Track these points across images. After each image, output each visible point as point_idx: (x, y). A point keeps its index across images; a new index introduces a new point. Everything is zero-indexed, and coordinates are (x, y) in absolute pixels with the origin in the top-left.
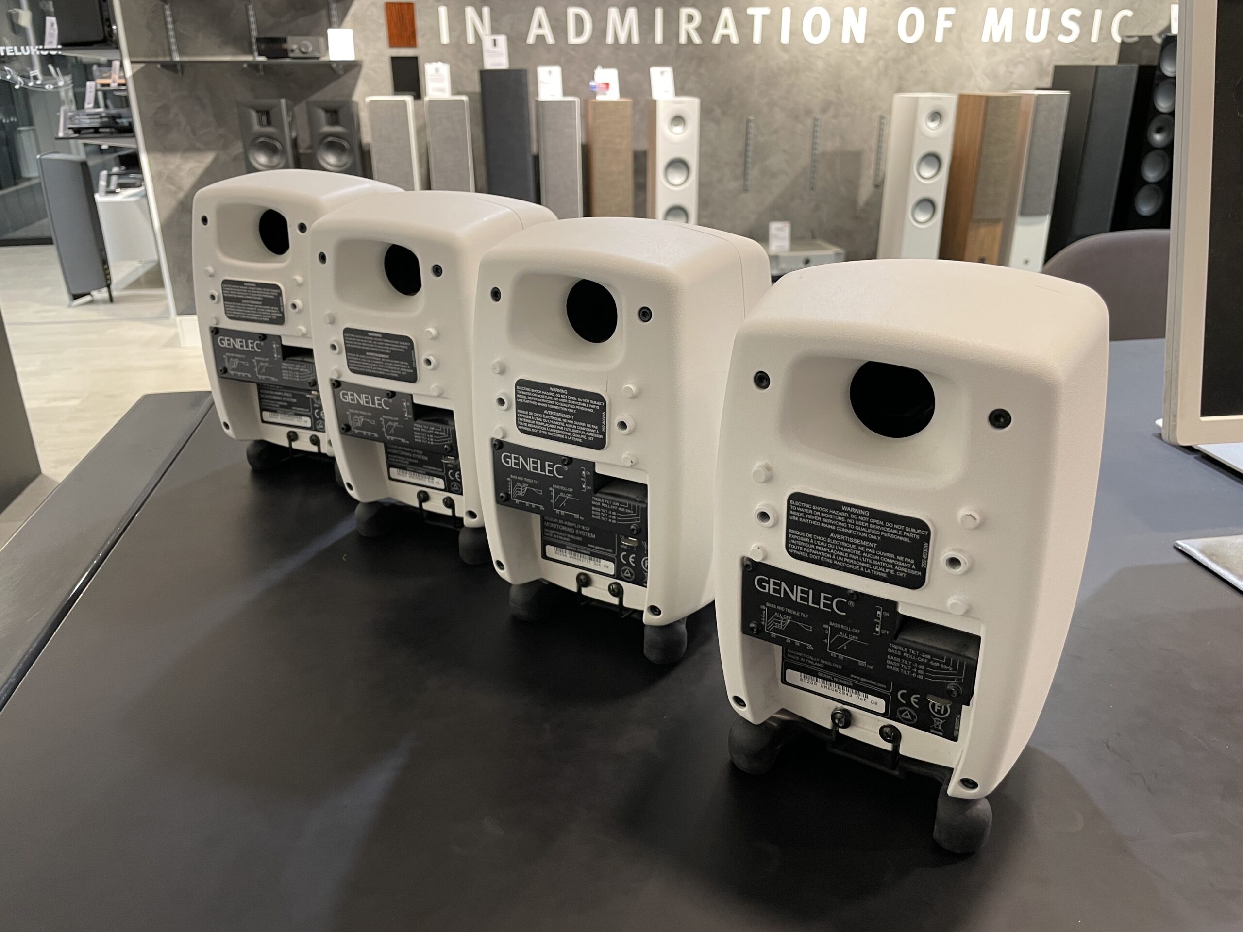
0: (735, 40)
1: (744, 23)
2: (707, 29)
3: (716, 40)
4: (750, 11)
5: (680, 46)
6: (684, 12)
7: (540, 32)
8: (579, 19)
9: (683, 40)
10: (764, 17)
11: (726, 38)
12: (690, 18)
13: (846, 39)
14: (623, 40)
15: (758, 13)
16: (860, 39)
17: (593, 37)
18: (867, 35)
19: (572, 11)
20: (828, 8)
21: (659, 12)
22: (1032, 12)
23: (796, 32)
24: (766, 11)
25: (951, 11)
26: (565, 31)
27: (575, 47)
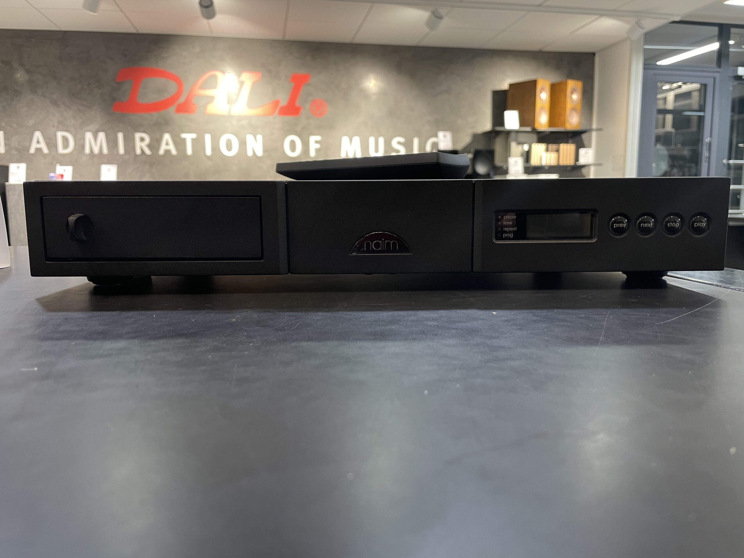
0: (174, 152)
1: (180, 144)
2: (154, 145)
3: (161, 152)
4: (183, 136)
5: (136, 156)
6: (138, 136)
7: (38, 146)
8: (65, 140)
9: (138, 152)
10: (193, 140)
11: (168, 152)
12: (142, 139)
13: (250, 153)
14: (96, 151)
15: (189, 137)
16: (260, 153)
17: (75, 149)
18: (265, 151)
19: (60, 134)
20: (236, 135)
21: (120, 136)
22: (372, 140)
23: (215, 148)
24: (194, 136)
25: (318, 138)
26: (56, 146)
27: (63, 155)
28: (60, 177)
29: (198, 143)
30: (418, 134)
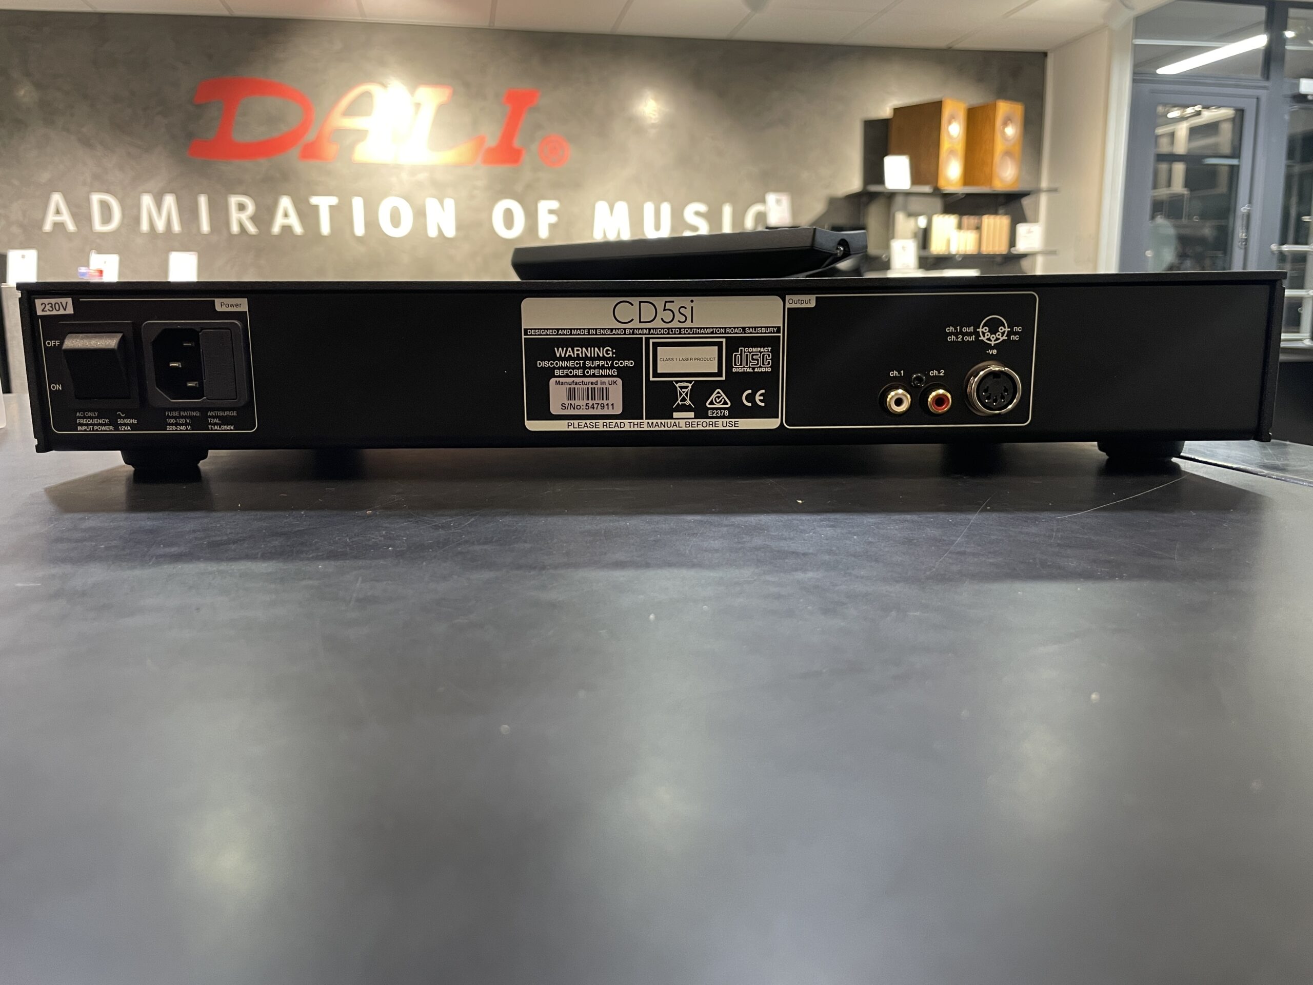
0: (298, 229)
1: (308, 214)
2: (264, 216)
3: (276, 229)
4: (314, 200)
5: (231, 236)
6: (234, 200)
7: (58, 219)
8: (105, 208)
9: (235, 229)
10: (332, 208)
11: (287, 229)
12: (241, 207)
13: (432, 233)
14: (160, 226)
15: (324, 203)
16: (450, 232)
17: (122, 224)
18: (459, 228)
19: (96, 198)
20: (407, 198)
21: (203, 201)
22: (649, 208)
23: (372, 223)
24: (334, 201)
25: (554, 204)
26: (89, 219)
27: (102, 235)
28: (97, 274)
29: (341, 213)
30: (731, 198)
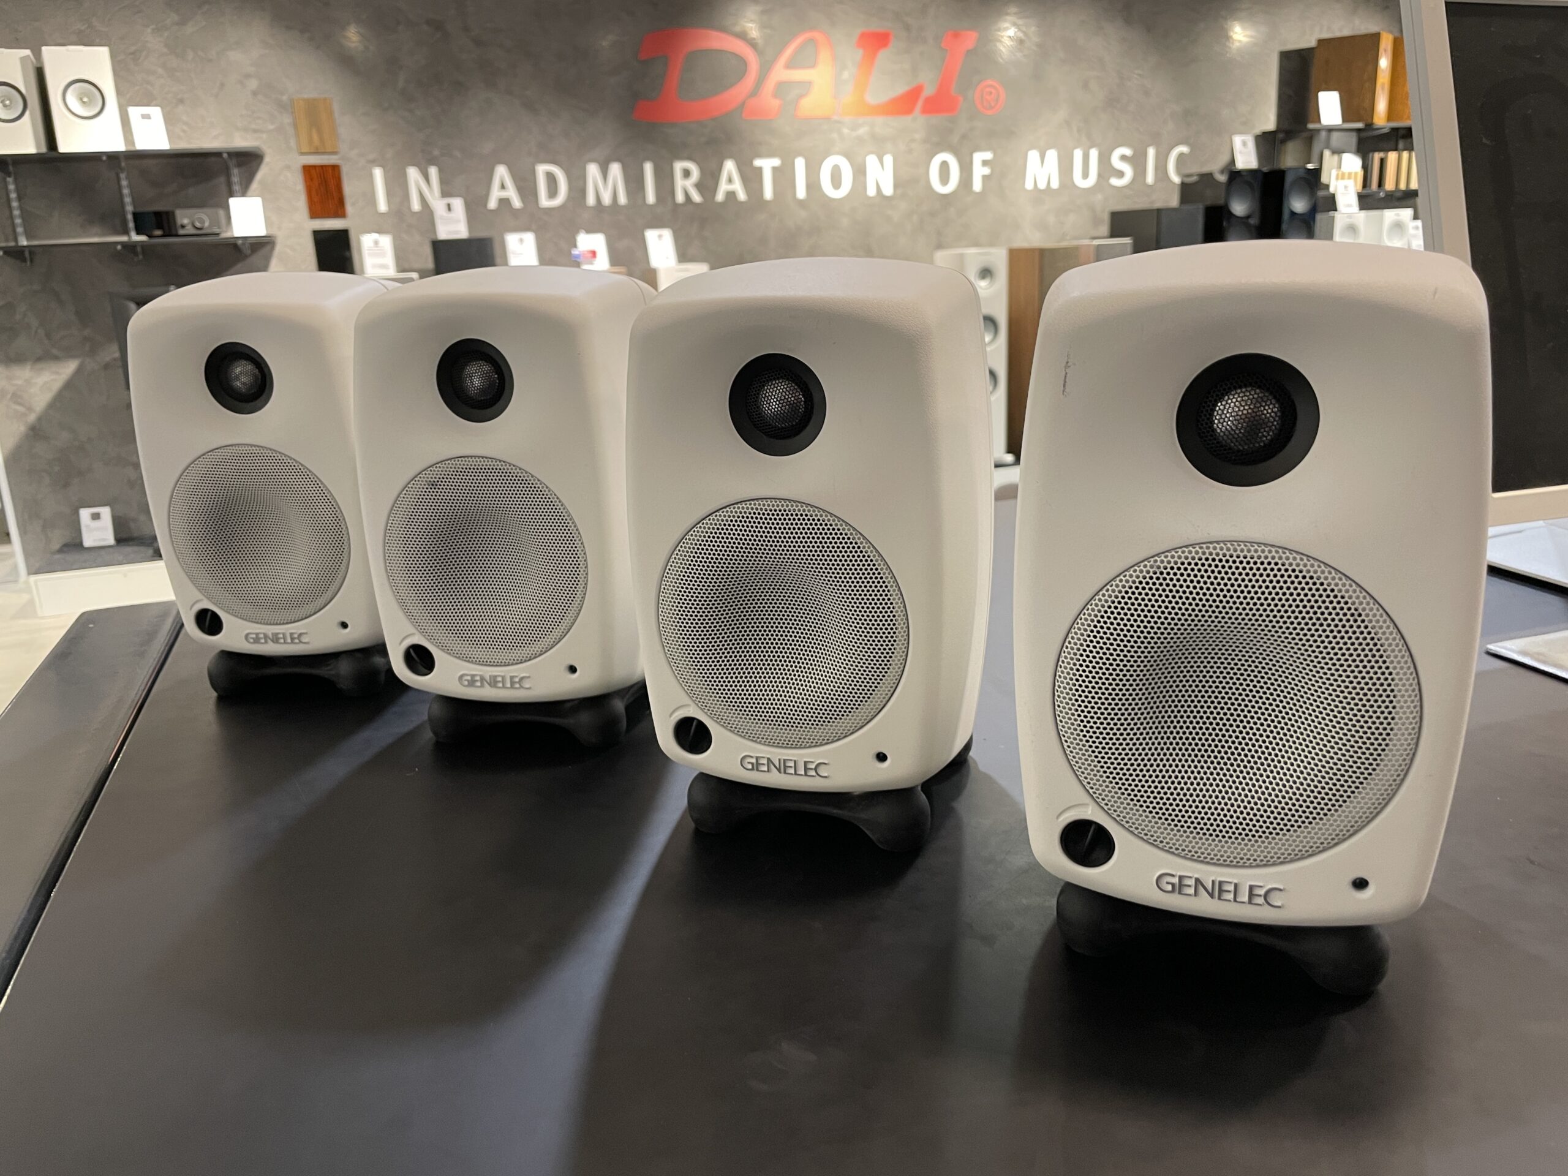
0: (742, 196)
1: (750, 178)
2: (708, 183)
3: (720, 197)
4: (758, 163)
5: (676, 206)
6: (679, 166)
7: (504, 194)
8: (551, 179)
9: (680, 198)
10: (775, 169)
11: (731, 195)
12: (687, 173)
13: (871, 192)
14: (607, 200)
15: (767, 165)
16: (888, 190)
17: (570, 198)
18: (896, 186)
19: (542, 169)
20: (848, 156)
21: (648, 168)
22: (1078, 154)
23: (813, 185)
24: (776, 162)
25: (988, 155)
26: (535, 194)
27: (549, 211)
28: (591, 255)
29: (783, 175)
30: (1155, 139)
